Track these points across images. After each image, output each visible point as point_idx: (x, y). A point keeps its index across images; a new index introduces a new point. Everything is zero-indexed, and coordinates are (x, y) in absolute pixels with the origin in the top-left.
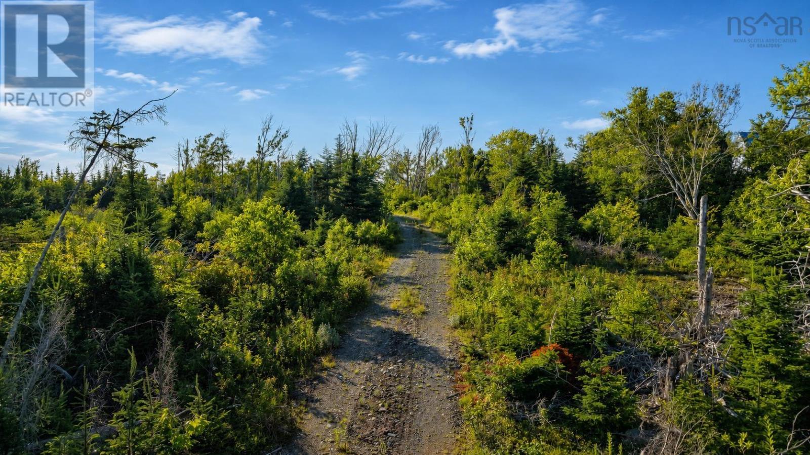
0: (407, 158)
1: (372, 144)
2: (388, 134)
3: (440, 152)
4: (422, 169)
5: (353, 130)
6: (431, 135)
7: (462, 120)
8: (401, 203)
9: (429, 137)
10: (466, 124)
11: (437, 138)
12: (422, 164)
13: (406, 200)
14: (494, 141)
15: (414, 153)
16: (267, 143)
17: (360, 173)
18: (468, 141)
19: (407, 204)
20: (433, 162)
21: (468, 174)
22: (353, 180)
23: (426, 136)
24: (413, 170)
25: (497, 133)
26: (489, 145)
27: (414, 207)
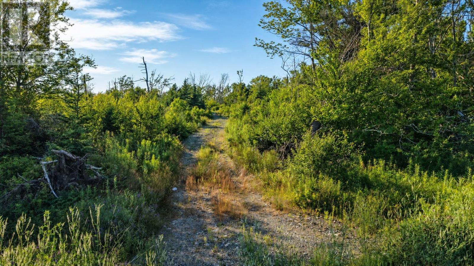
0: (214, 88)
1: (201, 82)
2: (207, 78)
3: (230, 85)
4: (222, 93)
5: (193, 76)
6: (225, 78)
7: (238, 72)
8: (212, 107)
9: (224, 78)
10: (240, 74)
11: (228, 79)
12: (221, 91)
13: (214, 105)
14: (253, 81)
15: (217, 86)
16: (154, 80)
17: (197, 93)
18: (241, 81)
19: (215, 107)
20: (226, 90)
21: (241, 95)
22: (195, 96)
23: (223, 79)
24: (217, 94)
25: (255, 77)
26: (252, 82)
27: (218, 109)
